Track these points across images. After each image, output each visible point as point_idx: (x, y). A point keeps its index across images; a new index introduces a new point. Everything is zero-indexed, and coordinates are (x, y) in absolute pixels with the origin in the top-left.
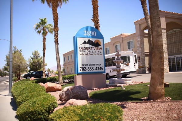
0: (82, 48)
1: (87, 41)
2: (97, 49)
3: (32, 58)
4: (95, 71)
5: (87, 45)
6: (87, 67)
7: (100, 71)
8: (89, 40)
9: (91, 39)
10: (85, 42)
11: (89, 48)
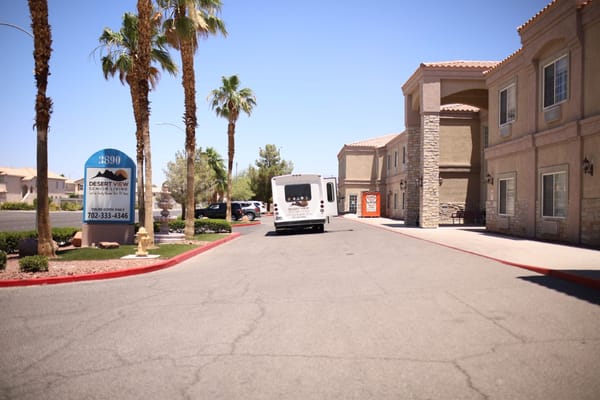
0: (94, 184)
1: (102, 172)
2: (120, 185)
3: (259, 165)
4: (113, 219)
5: (102, 179)
6: (100, 213)
7: (121, 219)
8: (107, 171)
9: (110, 170)
10: (99, 175)
11: (106, 184)
